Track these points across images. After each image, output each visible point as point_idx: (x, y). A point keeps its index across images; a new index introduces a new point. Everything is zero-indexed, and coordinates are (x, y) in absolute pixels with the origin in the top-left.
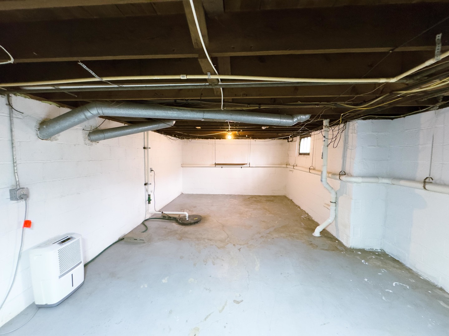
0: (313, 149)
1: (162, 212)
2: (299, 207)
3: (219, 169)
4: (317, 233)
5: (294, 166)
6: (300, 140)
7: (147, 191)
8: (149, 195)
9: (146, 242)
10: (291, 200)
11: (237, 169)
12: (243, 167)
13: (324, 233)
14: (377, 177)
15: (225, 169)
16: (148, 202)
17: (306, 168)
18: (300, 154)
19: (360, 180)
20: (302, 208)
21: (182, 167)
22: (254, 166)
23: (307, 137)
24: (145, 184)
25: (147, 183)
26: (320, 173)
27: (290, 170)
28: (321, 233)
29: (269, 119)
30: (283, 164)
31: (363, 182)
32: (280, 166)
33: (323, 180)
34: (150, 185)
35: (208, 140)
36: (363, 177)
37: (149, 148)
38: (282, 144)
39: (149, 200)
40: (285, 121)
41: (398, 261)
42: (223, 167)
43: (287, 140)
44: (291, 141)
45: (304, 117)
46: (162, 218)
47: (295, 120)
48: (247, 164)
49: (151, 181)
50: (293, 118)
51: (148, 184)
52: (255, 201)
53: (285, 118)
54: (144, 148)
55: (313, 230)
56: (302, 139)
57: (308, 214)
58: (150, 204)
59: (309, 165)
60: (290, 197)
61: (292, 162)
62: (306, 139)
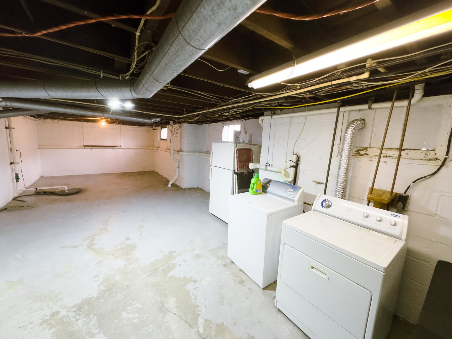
0: (168, 136)
1: (36, 189)
2: (162, 176)
3: (88, 150)
4: (170, 185)
5: (157, 148)
6: (161, 129)
7: (12, 170)
8: (17, 174)
9: (35, 207)
10: (157, 173)
11: (110, 151)
12: (114, 149)
13: (173, 185)
14: (194, 152)
15: (95, 150)
16: (15, 180)
17: (164, 149)
18: (161, 139)
19: (187, 153)
20: (164, 176)
21: (39, 148)
22: (125, 148)
23: (165, 128)
24: (11, 164)
25: (13, 163)
26: (170, 151)
27: (155, 151)
28: (172, 185)
29: (137, 119)
30: (150, 147)
31: (189, 155)
32: (148, 148)
33: (172, 155)
34: (17, 164)
35: (73, 122)
36: (188, 152)
37: (13, 128)
38: (148, 131)
39: (17, 179)
40: (146, 120)
41: (202, 189)
42: (93, 149)
43: (152, 128)
44: (155, 130)
45: (157, 119)
46: (36, 194)
47: (152, 120)
48: (118, 146)
49: (18, 160)
50: (151, 120)
51: (15, 163)
52: (128, 175)
53: (146, 119)
54: (6, 128)
55: (168, 185)
56: (162, 129)
57: (167, 179)
58: (18, 183)
59: (166, 147)
60: (156, 171)
61: (156, 145)
62: (164, 129)
